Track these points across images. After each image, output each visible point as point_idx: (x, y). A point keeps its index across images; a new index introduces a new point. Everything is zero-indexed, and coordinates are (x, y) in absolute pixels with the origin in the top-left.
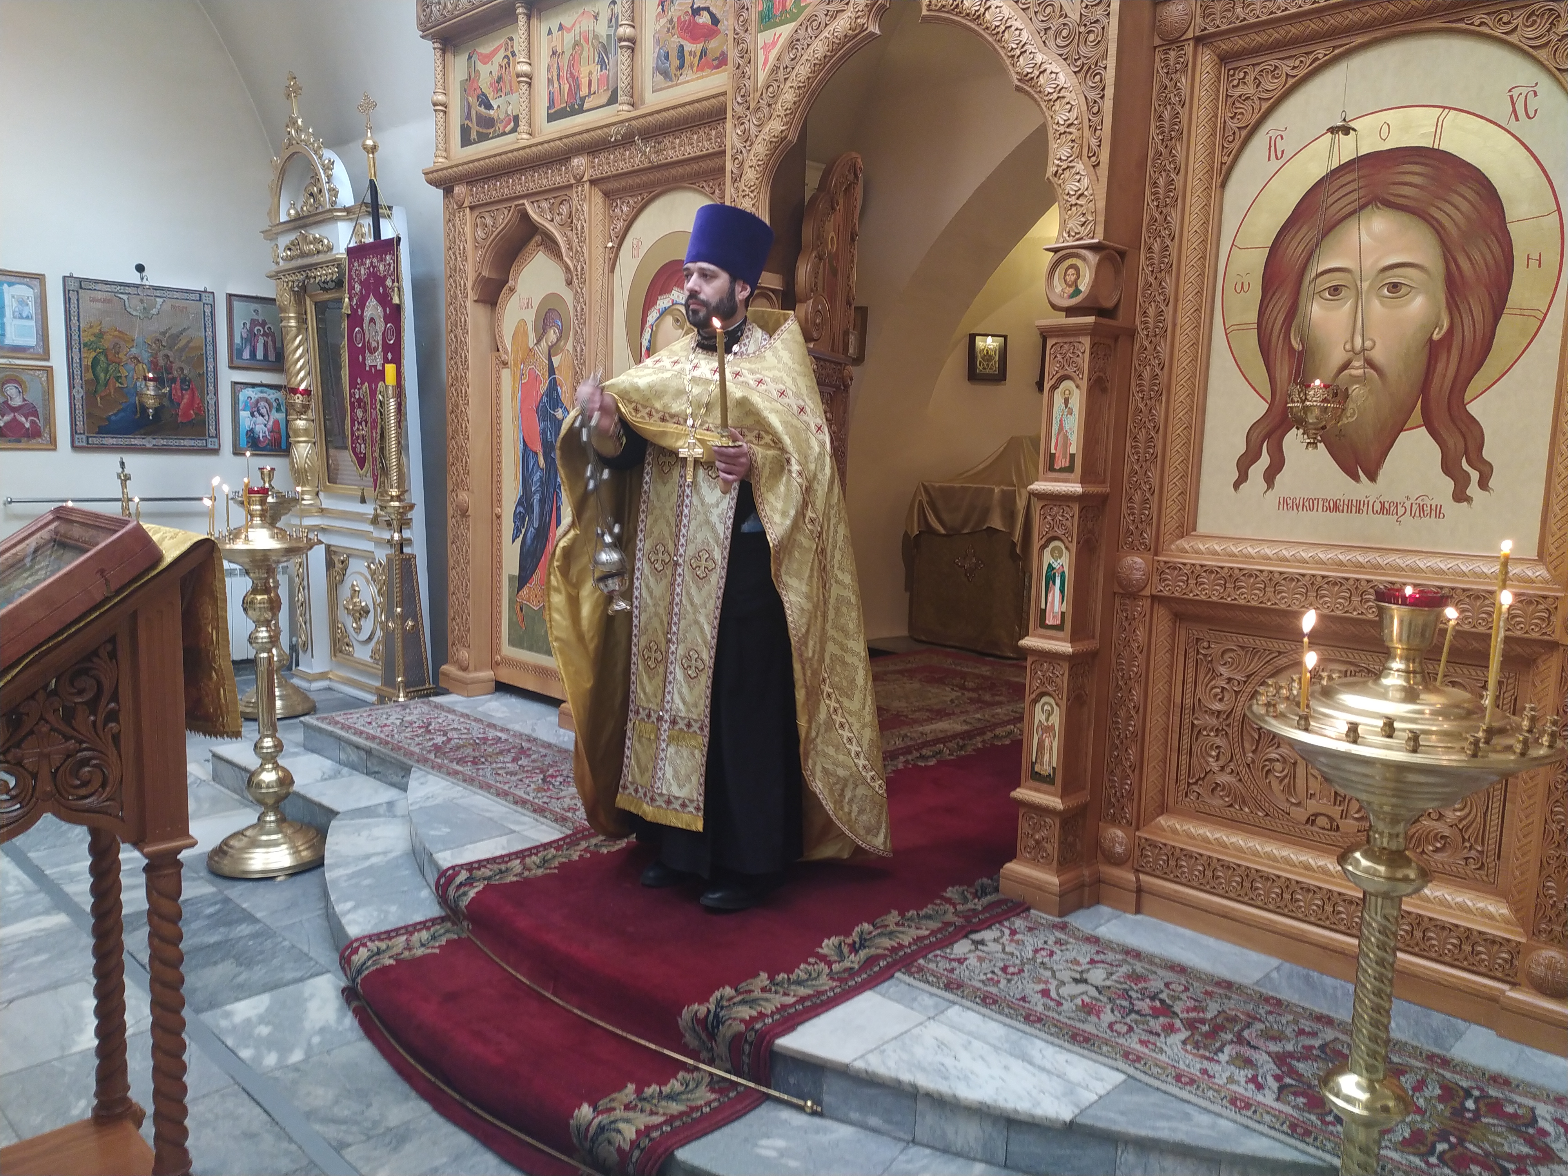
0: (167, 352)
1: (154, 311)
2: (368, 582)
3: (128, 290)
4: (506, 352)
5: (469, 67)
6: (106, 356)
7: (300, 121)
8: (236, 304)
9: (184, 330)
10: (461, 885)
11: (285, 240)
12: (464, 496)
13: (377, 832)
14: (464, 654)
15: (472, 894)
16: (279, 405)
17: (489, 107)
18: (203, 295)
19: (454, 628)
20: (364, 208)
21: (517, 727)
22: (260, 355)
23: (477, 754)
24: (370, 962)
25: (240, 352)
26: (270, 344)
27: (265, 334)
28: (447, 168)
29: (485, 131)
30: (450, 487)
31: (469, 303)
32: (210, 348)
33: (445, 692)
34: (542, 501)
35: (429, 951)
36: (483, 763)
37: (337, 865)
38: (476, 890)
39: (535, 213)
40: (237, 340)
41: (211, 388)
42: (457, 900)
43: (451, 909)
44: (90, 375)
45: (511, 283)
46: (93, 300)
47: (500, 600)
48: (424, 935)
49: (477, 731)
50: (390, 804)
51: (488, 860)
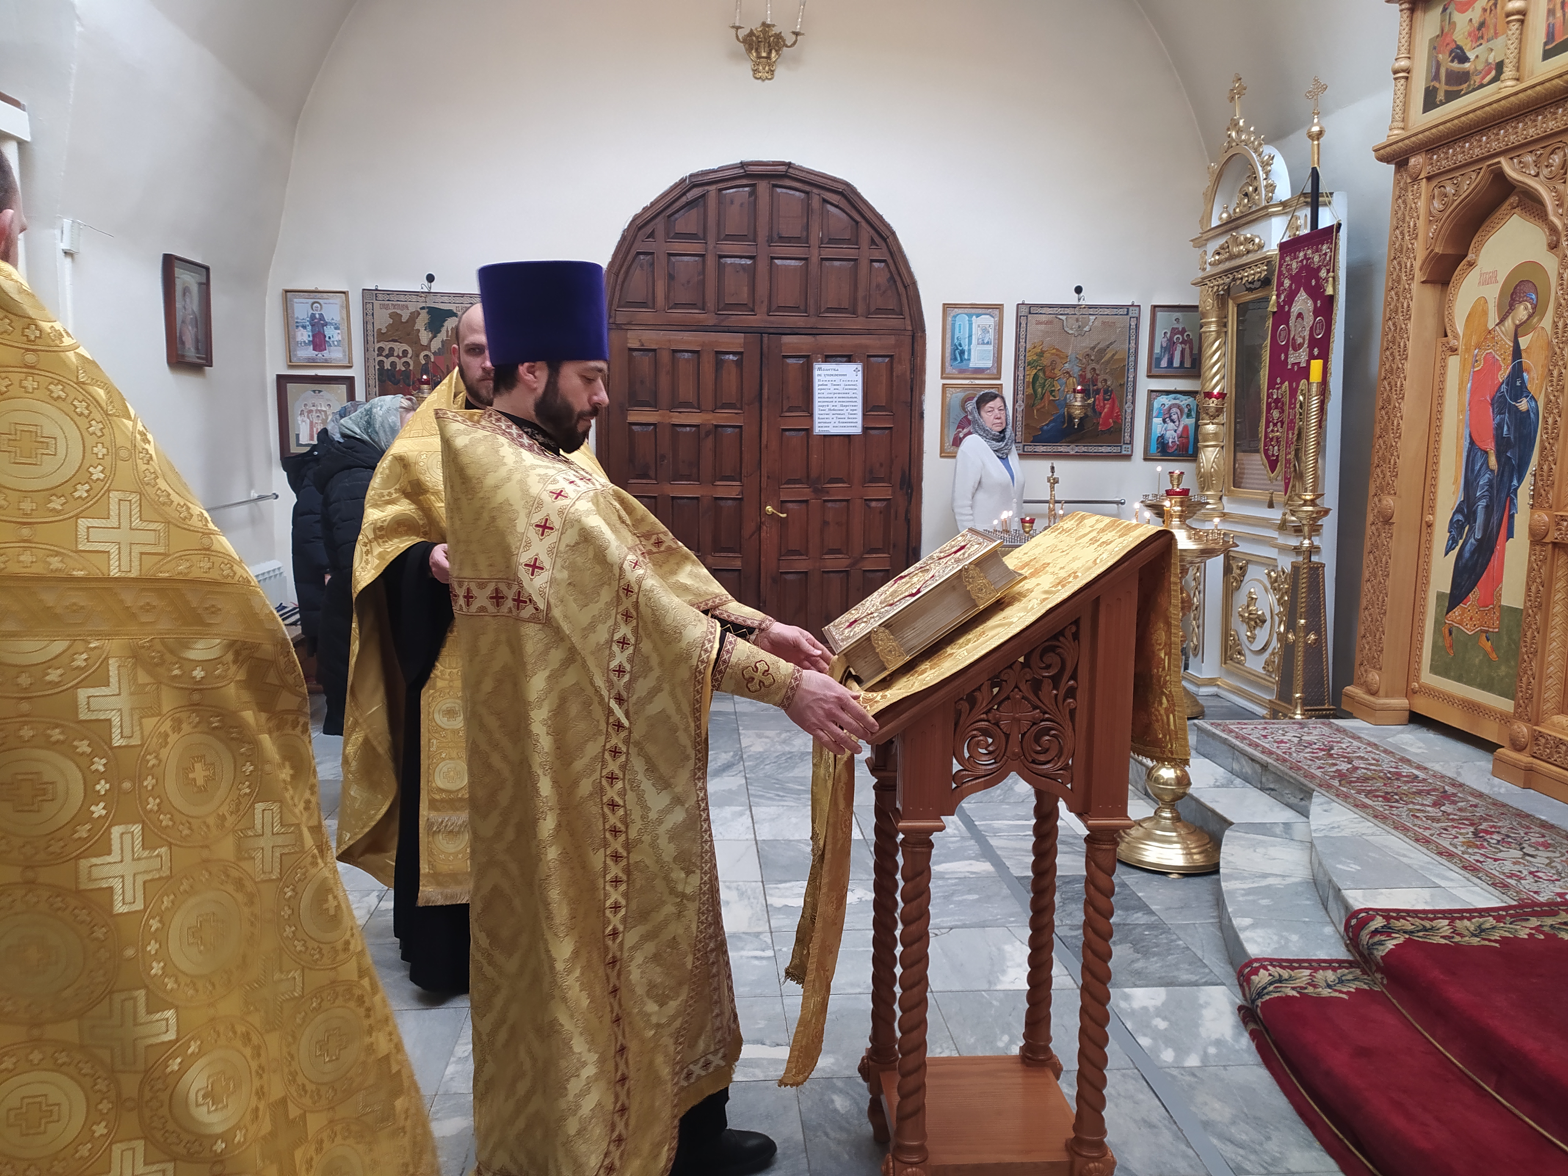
0: (1094, 365)
1: (1087, 329)
2: (1266, 590)
3: (1067, 311)
4: (1456, 337)
5: (1442, 21)
6: (1044, 373)
7: (1241, 123)
8: (1160, 314)
9: (1111, 344)
10: (1376, 932)
11: (1214, 245)
12: (1389, 501)
13: (1273, 852)
14: (1374, 677)
15: (1390, 945)
16: (1190, 410)
17: (1463, 59)
18: (1131, 308)
19: (1363, 648)
20: (1302, 199)
21: (1437, 767)
22: (1176, 363)
23: (1389, 790)
24: (1271, 988)
25: (1159, 360)
26: (1187, 351)
27: (1183, 342)
28: (1403, 140)
29: (1455, 88)
30: (1372, 490)
31: (1415, 286)
32: (1132, 359)
33: (1349, 716)
34: (1488, 509)
35: (1337, 994)
36: (1397, 801)
37: (1231, 877)
38: (1395, 942)
39: (1514, 170)
40: (1157, 350)
41: (1130, 397)
42: (1371, 947)
43: (1361, 954)
44: (1030, 391)
45: (1470, 256)
46: (1039, 323)
47: (1423, 620)
48: (1330, 976)
49: (1387, 764)
50: (1287, 826)
51: (1408, 912)
